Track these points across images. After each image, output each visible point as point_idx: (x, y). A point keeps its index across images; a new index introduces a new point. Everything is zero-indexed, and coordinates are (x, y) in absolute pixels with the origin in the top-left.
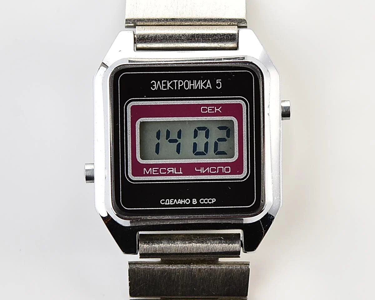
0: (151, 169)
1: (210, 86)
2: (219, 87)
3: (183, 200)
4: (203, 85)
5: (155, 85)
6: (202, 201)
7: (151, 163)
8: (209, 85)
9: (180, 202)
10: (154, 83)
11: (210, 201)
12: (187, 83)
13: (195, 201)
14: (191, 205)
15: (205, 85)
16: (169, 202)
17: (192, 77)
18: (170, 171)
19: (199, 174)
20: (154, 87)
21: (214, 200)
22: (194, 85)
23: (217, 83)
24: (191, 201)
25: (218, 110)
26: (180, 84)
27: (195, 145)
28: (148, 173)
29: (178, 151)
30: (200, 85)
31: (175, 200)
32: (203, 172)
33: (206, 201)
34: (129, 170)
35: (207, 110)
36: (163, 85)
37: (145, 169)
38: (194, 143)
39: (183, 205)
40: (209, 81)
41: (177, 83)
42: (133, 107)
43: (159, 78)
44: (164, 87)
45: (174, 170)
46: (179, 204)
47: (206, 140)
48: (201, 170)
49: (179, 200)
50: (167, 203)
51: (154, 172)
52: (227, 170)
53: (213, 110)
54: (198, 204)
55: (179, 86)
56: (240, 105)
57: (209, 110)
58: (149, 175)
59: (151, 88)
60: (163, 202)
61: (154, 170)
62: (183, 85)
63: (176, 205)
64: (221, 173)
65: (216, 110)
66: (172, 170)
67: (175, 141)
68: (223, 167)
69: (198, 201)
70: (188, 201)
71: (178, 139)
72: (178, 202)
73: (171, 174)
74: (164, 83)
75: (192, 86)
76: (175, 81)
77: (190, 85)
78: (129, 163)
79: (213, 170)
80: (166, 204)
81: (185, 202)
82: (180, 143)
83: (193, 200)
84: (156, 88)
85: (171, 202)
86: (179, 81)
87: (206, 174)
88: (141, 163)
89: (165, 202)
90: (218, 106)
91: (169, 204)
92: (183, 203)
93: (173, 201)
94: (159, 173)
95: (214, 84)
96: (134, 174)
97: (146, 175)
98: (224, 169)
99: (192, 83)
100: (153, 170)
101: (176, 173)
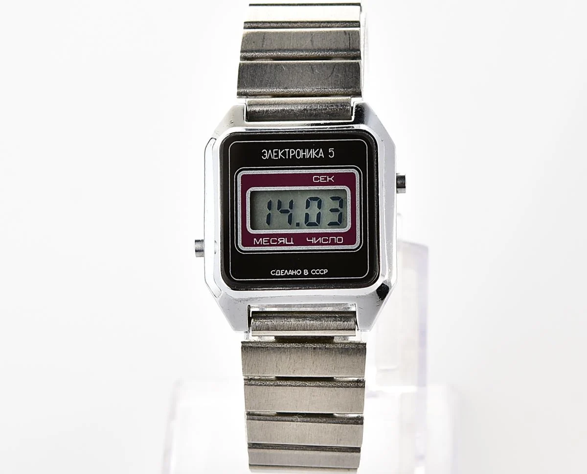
0: (261, 239)
1: (323, 155)
2: (331, 156)
3: (294, 271)
4: (315, 154)
5: (266, 154)
6: (314, 272)
7: (262, 233)
8: (321, 154)
9: (291, 272)
10: (265, 152)
11: (322, 272)
12: (298, 152)
13: (306, 272)
14: (302, 276)
15: (317, 154)
16: (280, 273)
17: (304, 146)
18: (281, 241)
19: (311, 244)
20: (265, 156)
21: (326, 271)
22: (306, 154)
23: (330, 151)
24: (303, 272)
25: (331, 179)
26: (292, 153)
27: (307, 215)
28: (258, 243)
29: (290, 222)
30: (313, 153)
31: (286, 271)
32: (315, 242)
33: (318, 272)
34: (238, 240)
35: (319, 179)
36: (274, 154)
37: (255, 239)
38: (306, 214)
39: (294, 276)
40: (321, 150)
41: (289, 151)
42: (243, 177)
43: (270, 147)
44: (276, 156)
45: (285, 241)
46: (290, 275)
47: (318, 211)
48: (313, 240)
49: (290, 271)
50: (278, 273)
51: (265, 243)
52: (340, 240)
53: (326, 179)
54: (310, 275)
55: (291, 155)
56: (353, 175)
57: (321, 179)
58: (260, 245)
59: (263, 157)
60: (273, 273)
61: (265, 240)
62: (295, 154)
63: (286, 276)
64: (333, 243)
65: (328, 179)
66: (283, 240)
67: (287, 211)
68: (335, 238)
69: (309, 272)
70: (299, 272)
71: (289, 209)
72: (289, 273)
73: (282, 245)
74: (275, 152)
75: (304, 155)
76: (287, 150)
77: (302, 154)
78: (238, 233)
79: (325, 240)
80: (277, 275)
81: (296, 272)
82: (291, 214)
83: (305, 270)
84: (267, 157)
85: (282, 272)
86: (291, 150)
87: (318, 244)
88: (251, 233)
89: (275, 272)
90: (330, 175)
91: (279, 274)
92: (294, 274)
93: (284, 272)
94: (270, 243)
95: (326, 153)
96: (244, 245)
97: (256, 245)
98: (336, 239)
99: (304, 152)
100: (263, 241)
101: (287, 243)
